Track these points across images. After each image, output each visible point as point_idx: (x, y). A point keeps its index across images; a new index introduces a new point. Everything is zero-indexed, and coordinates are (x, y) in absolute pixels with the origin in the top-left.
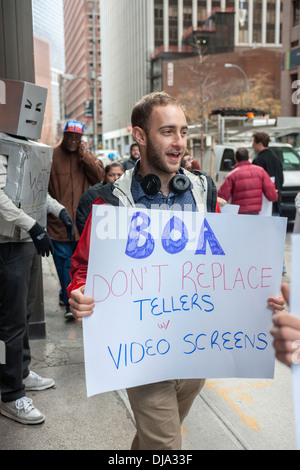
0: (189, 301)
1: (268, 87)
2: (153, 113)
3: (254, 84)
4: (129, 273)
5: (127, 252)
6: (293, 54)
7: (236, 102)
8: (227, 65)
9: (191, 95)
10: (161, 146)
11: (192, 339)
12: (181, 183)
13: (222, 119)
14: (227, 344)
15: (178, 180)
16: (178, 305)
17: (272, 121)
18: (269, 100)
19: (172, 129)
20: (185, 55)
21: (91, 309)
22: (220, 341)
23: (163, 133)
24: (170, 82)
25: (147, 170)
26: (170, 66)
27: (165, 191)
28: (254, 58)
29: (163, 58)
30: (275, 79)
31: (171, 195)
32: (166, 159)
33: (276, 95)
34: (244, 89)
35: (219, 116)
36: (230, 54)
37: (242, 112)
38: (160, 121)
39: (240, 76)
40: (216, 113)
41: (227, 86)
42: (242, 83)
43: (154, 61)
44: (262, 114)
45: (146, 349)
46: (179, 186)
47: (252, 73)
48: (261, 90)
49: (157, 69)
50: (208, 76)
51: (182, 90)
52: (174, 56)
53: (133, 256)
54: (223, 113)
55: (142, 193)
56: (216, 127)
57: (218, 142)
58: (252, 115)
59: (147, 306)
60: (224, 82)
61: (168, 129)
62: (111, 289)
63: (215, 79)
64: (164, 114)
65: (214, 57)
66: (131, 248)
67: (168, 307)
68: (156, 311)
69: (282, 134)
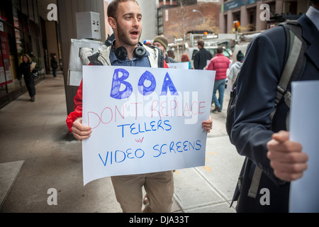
0: (156, 124)
1: (214, 21)
2: (119, 7)
3: (207, 20)
4: (113, 109)
5: (112, 95)
6: (225, 5)
7: (198, 28)
8: (194, 11)
9: (177, 25)
10: (126, 27)
11: (158, 148)
12: (140, 51)
13: (192, 36)
14: (179, 149)
15: (139, 50)
16: (149, 127)
17: (216, 36)
18: (214, 27)
19: (131, 16)
20: (174, 6)
21: (88, 135)
22: (175, 147)
23: (126, 18)
24: (167, 19)
25: (119, 44)
26: (167, 11)
27: (130, 57)
28: (207, 7)
29: (163, 8)
30: (217, 17)
31: (135, 59)
32: (130, 36)
33: (217, 25)
34: (202, 22)
35: (191, 34)
36: (195, 5)
37: (202, 32)
38: (123, 11)
39: (200, 16)
40: (189, 32)
41: (194, 21)
42: (201, 19)
43: (159, 9)
44: (212, 33)
45: (126, 154)
46: (139, 53)
47: (206, 15)
48: (210, 22)
49: (160, 13)
50: (185, 15)
51: (173, 23)
52: (169, 7)
53: (116, 98)
54: (193, 32)
55: (115, 58)
56: (189, 39)
57: (190, 46)
58: (206, 33)
59: (127, 129)
60: (193, 19)
61: (129, 16)
62: (101, 120)
63: (189, 16)
64: (126, 6)
65: (187, 7)
66: (114, 92)
67: (142, 129)
68: (134, 131)
69: (221, 42)
